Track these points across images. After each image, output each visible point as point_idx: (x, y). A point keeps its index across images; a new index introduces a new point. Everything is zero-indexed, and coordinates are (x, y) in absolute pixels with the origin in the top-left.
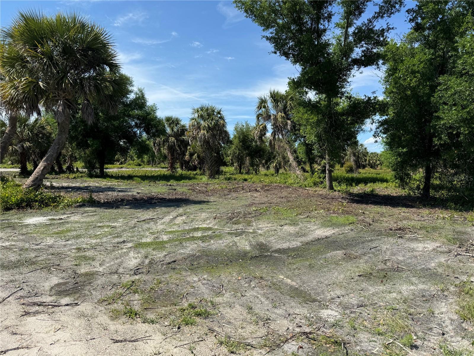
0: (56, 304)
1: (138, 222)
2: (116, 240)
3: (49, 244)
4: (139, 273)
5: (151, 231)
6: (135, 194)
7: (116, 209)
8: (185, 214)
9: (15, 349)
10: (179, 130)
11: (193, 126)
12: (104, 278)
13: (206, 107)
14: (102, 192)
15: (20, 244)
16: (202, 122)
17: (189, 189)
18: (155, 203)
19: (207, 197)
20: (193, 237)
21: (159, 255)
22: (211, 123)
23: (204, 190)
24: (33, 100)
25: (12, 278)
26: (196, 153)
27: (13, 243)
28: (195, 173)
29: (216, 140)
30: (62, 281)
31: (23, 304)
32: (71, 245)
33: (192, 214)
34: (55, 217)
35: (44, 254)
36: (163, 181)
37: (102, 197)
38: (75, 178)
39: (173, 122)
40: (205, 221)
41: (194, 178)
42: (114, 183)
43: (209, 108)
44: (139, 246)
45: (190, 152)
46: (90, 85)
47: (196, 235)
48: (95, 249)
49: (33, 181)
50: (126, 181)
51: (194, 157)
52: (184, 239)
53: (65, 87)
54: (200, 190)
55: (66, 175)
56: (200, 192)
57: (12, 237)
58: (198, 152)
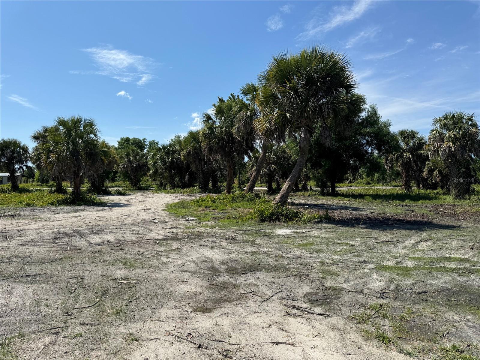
0: (311, 311)
1: (377, 243)
2: (357, 259)
3: (297, 254)
4: (385, 297)
5: (392, 254)
6: (368, 213)
7: (351, 227)
8: (430, 240)
9: (283, 343)
10: (415, 144)
11: (434, 138)
12: (350, 295)
13: (452, 115)
14: (335, 209)
15: (275, 251)
16: (446, 132)
17: (431, 211)
18: (392, 224)
19: (456, 222)
20: (444, 267)
21: (407, 282)
22: (459, 133)
23: (451, 213)
24: (281, 130)
25: (273, 280)
26: (437, 168)
27: (270, 250)
28: (435, 192)
29: (466, 151)
30: (312, 291)
31: (285, 305)
32: (315, 258)
33: (439, 240)
34: (298, 231)
35: (294, 263)
36: (397, 200)
37: (336, 214)
38: (309, 196)
39: (407, 135)
40: (458, 250)
41: (436, 198)
42: (346, 202)
43: (456, 115)
44: (380, 268)
45: (428, 167)
46: (329, 109)
47: (448, 266)
48: (337, 265)
49: (280, 198)
50: (357, 200)
51: (435, 173)
52: (433, 268)
53: (307, 115)
54: (445, 213)
55: (302, 193)
56: (445, 215)
57: (269, 244)
58: (440, 167)
